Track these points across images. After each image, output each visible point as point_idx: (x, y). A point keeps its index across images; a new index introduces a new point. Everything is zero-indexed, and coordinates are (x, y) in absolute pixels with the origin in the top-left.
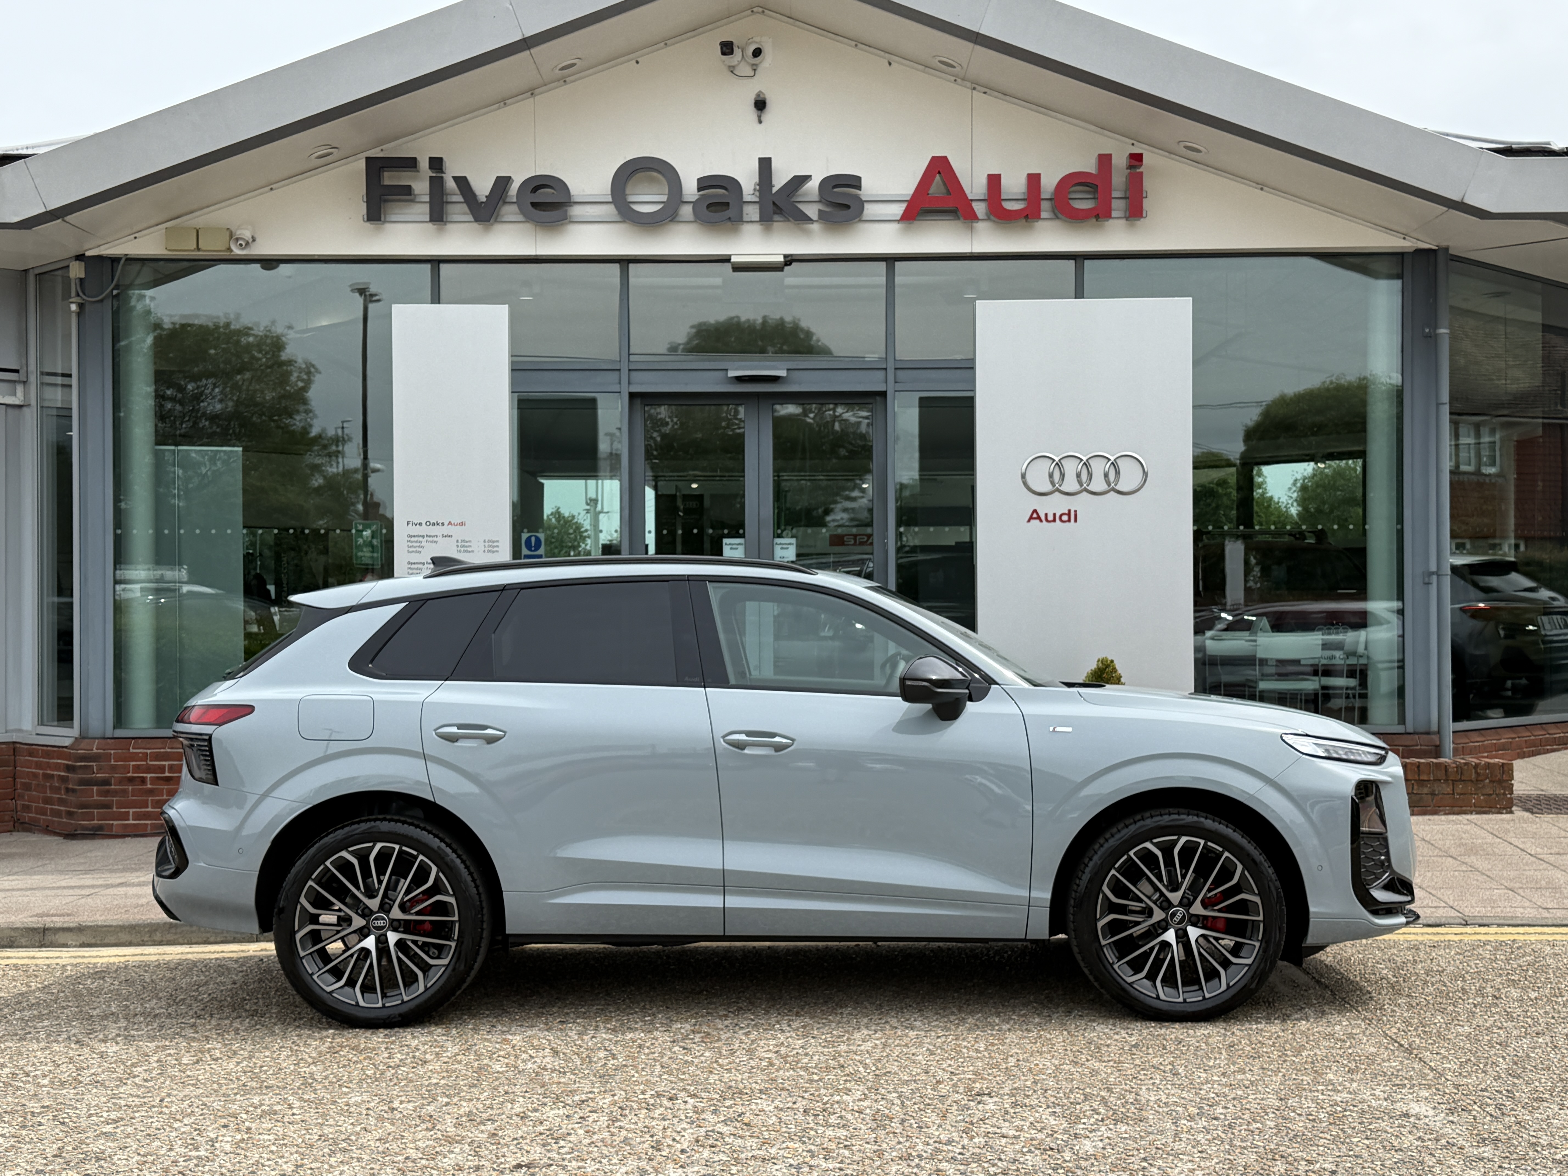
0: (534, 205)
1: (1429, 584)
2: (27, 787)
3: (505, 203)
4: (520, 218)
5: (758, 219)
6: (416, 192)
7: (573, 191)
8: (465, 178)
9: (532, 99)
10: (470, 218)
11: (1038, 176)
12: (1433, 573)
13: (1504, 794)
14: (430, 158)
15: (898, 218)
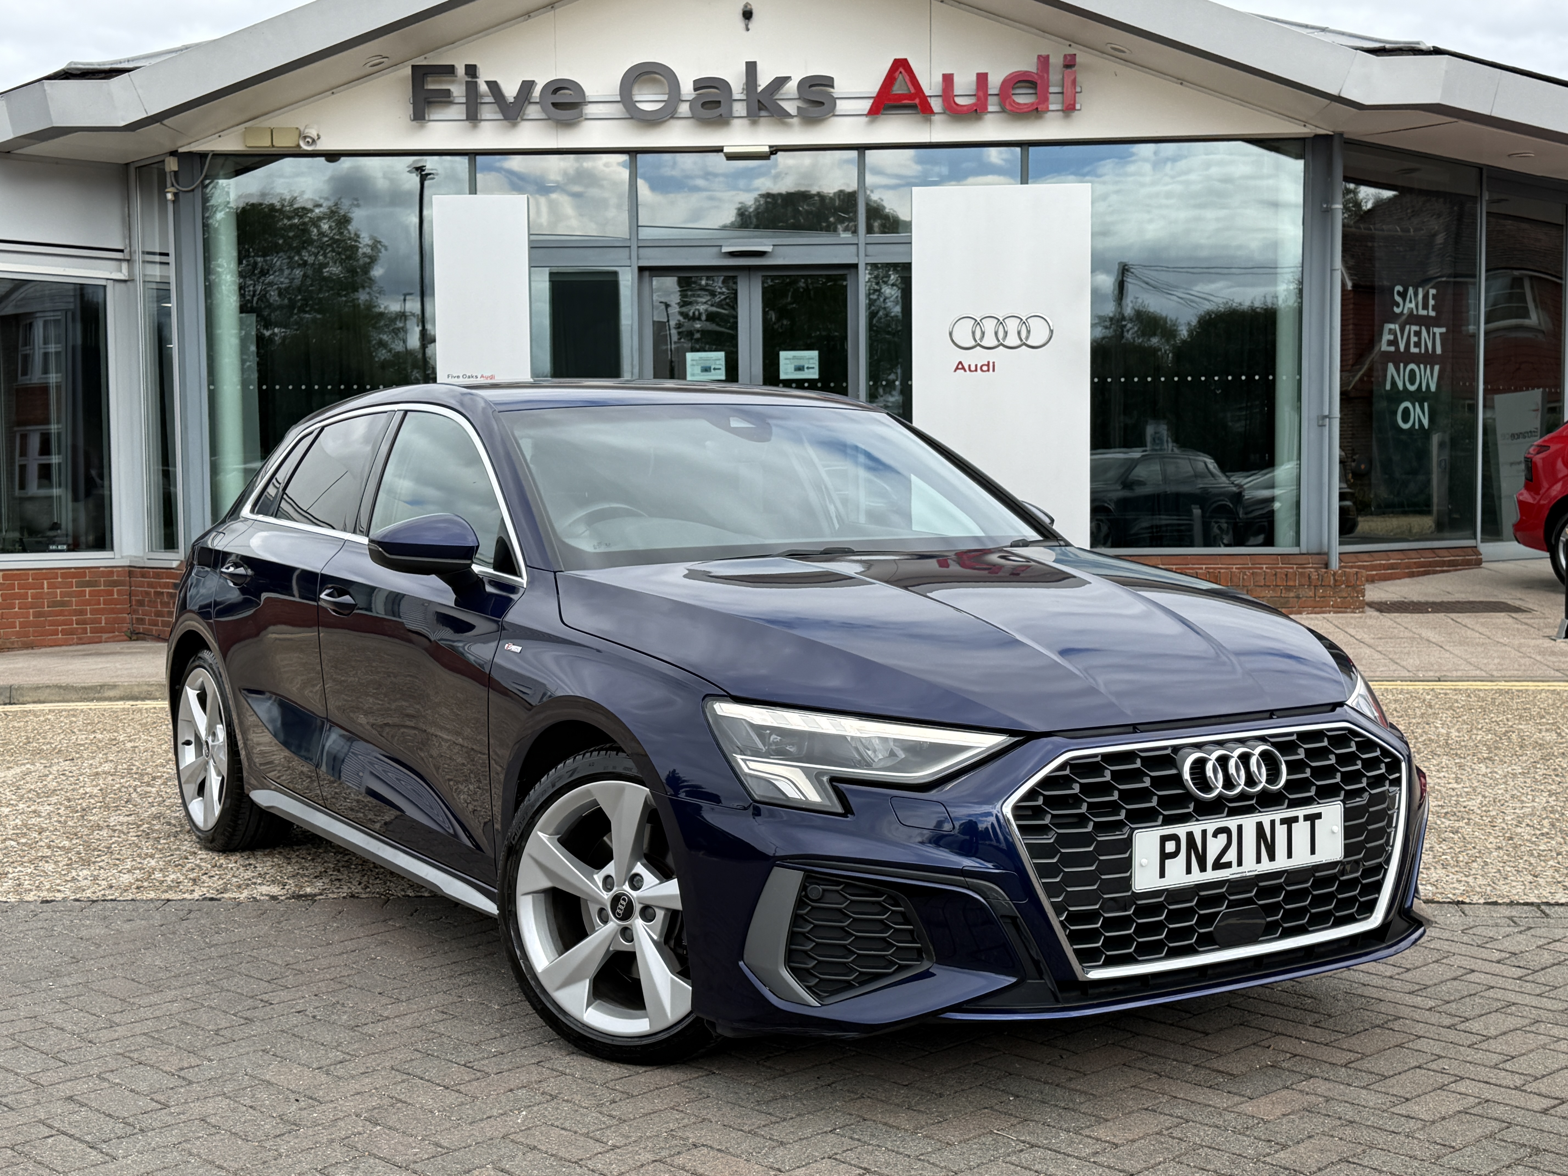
0: (554, 105)
1: (1323, 426)
2: (141, 603)
3: (530, 103)
4: (544, 116)
5: (745, 115)
6: (455, 94)
7: (587, 93)
8: (495, 82)
9: (553, 12)
10: (500, 116)
11: (986, 75)
12: (1326, 417)
13: (1357, 597)
14: (466, 66)
15: (866, 112)
